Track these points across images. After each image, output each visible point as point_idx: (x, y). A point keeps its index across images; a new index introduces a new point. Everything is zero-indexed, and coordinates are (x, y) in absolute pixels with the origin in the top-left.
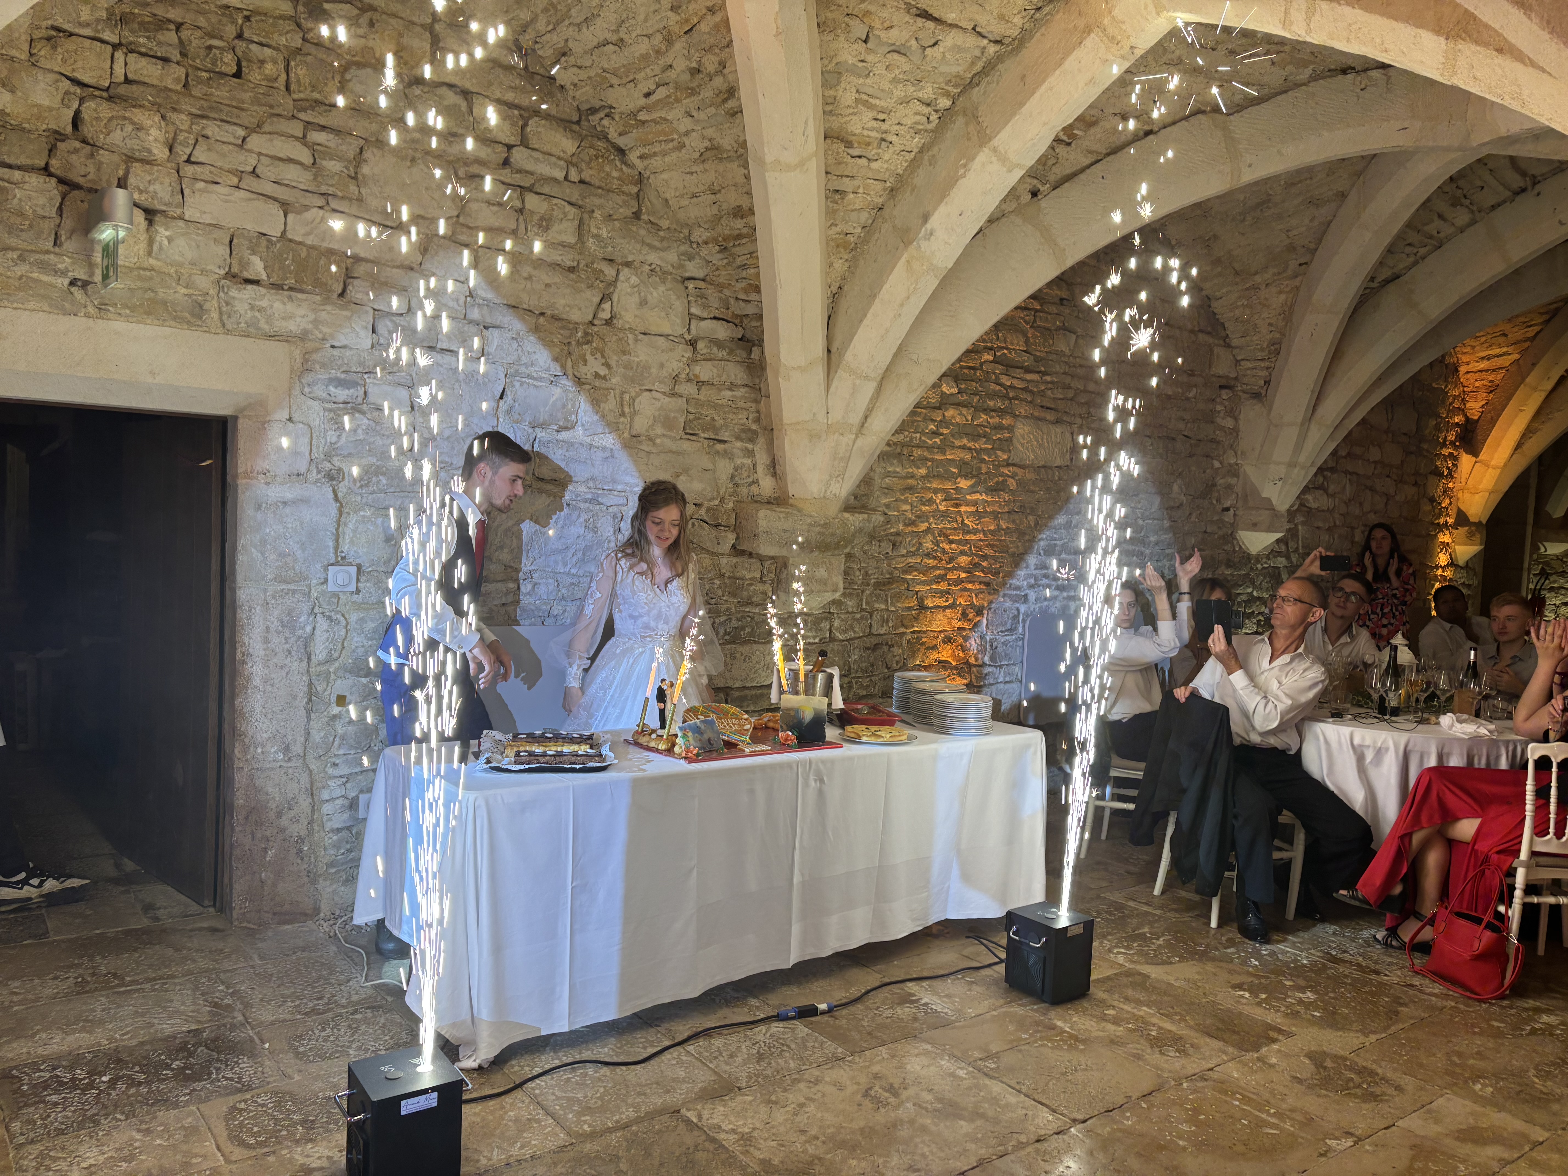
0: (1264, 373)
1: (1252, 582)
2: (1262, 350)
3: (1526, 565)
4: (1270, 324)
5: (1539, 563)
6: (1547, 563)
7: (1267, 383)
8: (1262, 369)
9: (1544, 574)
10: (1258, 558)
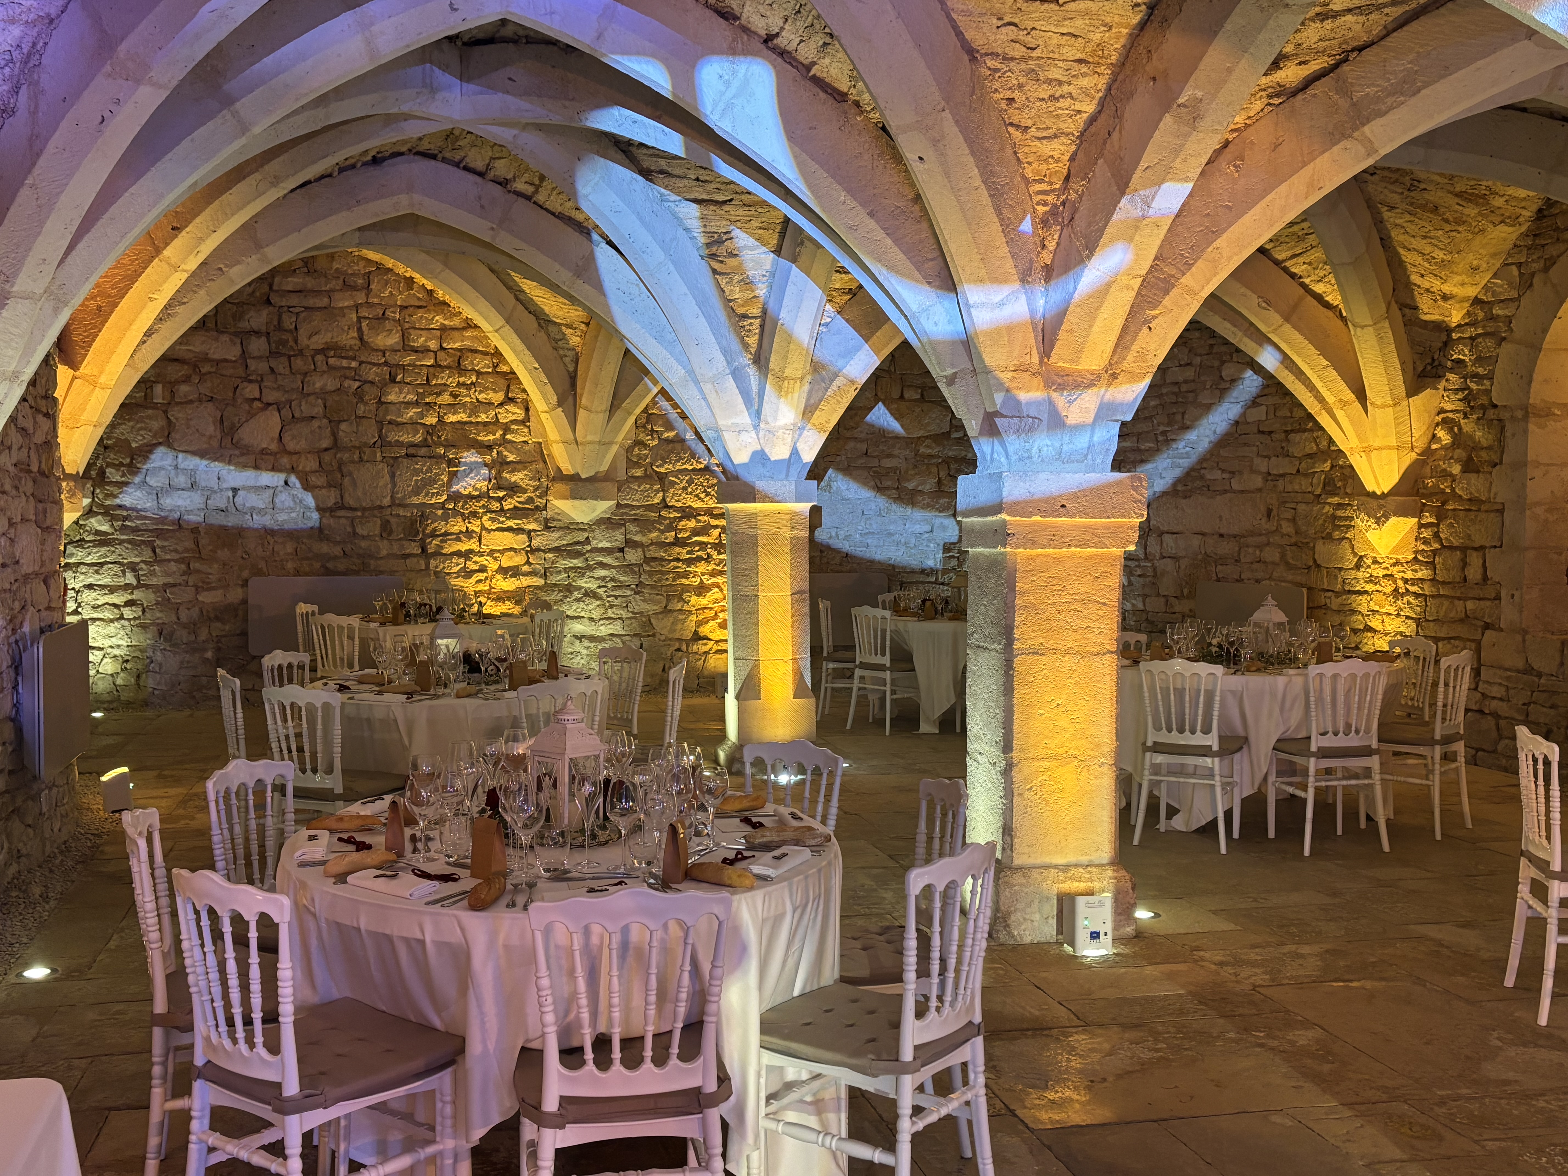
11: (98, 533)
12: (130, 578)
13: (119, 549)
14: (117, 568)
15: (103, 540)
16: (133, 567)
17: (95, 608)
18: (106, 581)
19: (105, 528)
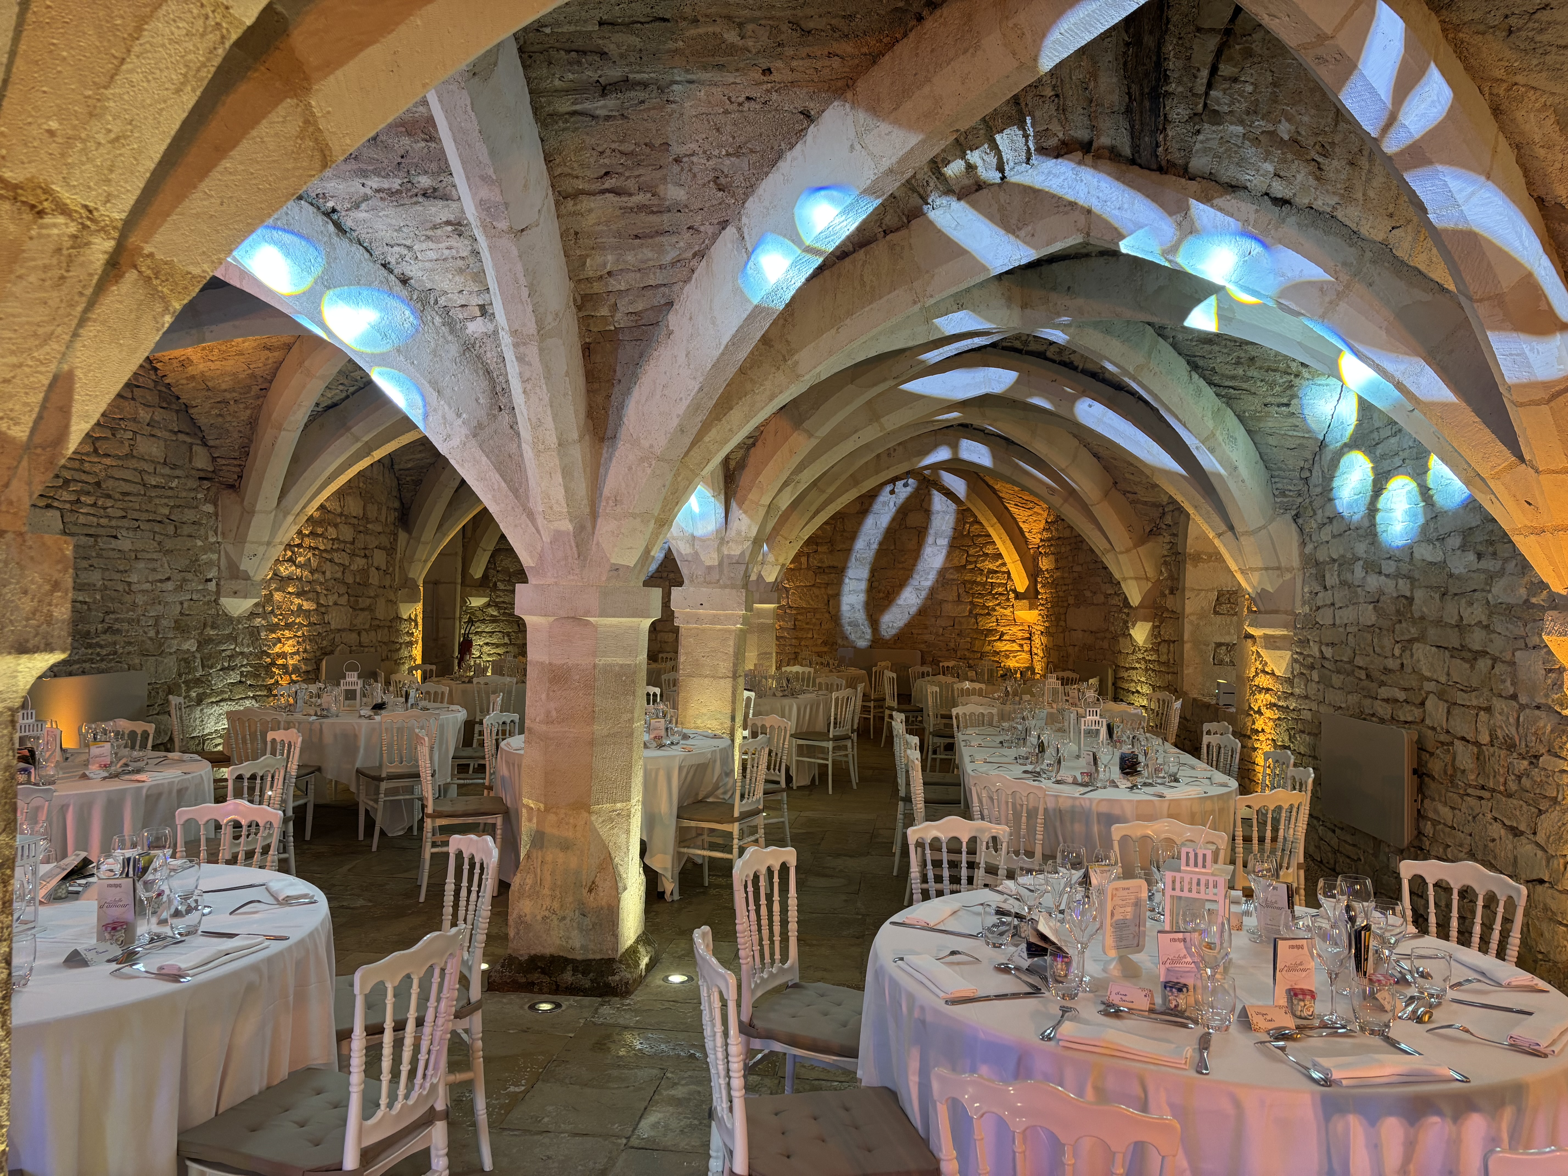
0: (237, 469)
1: (235, 639)
2: (234, 451)
3: (458, 615)
4: (240, 432)
5: (467, 613)
6: (473, 614)
7: (240, 477)
8: (235, 466)
9: (471, 622)
10: (239, 620)
11: (492, 616)
12: (506, 640)
13: (502, 624)
14: (500, 635)
15: (494, 620)
16: (508, 634)
17: (489, 655)
18: (495, 641)
19: (495, 613)
